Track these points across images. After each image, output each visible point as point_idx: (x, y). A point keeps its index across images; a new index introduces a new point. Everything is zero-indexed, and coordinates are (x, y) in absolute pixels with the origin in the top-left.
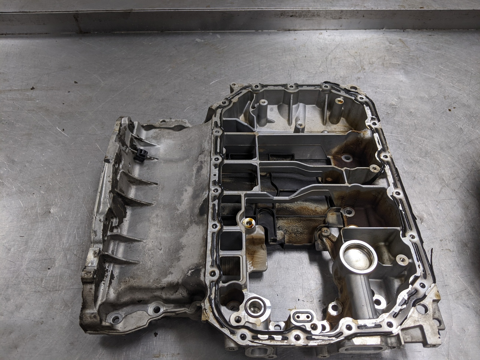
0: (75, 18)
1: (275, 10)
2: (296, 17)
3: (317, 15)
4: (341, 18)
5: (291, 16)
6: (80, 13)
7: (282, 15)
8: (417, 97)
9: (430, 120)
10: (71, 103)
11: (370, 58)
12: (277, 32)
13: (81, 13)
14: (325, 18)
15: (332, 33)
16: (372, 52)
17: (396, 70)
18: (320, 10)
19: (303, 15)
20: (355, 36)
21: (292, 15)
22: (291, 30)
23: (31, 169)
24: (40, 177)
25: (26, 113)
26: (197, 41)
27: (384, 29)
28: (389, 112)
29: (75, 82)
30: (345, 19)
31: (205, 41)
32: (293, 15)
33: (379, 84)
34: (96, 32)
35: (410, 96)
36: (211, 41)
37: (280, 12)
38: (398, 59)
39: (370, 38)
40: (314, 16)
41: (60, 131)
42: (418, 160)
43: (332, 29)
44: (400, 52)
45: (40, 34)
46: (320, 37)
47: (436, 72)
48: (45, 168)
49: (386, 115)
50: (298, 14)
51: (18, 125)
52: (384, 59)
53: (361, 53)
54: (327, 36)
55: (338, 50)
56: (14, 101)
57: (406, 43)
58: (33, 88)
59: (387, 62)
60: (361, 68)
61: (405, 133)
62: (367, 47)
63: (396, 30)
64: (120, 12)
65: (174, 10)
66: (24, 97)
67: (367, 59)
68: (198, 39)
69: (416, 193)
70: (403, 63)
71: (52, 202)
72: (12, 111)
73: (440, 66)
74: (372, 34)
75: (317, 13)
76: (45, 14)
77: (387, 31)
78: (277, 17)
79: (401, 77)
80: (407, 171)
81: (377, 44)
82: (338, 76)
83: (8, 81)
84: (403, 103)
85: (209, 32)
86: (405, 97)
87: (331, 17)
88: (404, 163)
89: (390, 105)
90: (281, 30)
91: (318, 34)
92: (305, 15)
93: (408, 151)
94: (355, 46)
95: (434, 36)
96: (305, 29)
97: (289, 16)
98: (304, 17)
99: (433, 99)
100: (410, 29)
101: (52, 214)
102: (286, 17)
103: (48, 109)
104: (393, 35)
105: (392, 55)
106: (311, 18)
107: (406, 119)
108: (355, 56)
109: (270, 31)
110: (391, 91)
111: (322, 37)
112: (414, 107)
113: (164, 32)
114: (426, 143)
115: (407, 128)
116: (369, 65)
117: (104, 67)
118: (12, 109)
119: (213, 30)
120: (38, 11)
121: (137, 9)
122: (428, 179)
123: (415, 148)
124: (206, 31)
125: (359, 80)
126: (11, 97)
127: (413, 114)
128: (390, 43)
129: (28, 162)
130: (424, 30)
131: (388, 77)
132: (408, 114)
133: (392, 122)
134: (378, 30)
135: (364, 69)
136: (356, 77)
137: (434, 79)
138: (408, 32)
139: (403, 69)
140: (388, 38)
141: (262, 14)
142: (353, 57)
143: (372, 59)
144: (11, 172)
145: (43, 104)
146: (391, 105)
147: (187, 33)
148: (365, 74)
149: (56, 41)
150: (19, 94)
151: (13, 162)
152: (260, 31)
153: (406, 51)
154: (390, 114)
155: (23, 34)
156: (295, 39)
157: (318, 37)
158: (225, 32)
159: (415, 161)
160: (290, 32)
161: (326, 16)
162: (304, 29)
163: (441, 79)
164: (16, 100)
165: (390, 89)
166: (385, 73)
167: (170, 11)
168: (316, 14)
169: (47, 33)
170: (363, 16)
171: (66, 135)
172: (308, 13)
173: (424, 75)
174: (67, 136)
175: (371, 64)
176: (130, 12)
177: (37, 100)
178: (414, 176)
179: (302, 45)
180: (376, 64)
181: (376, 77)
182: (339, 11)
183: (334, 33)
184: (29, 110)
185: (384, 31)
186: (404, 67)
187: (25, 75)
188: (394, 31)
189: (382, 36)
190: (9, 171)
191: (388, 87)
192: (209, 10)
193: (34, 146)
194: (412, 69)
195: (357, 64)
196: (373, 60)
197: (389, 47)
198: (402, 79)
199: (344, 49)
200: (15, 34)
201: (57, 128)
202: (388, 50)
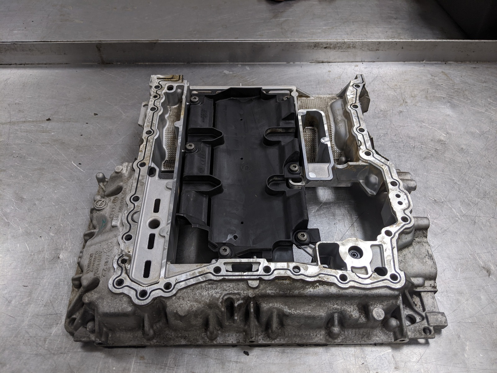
0: (97, 48)
1: (308, 42)
2: (331, 48)
3: (353, 46)
4: (379, 50)
5: (325, 48)
6: (103, 43)
7: (315, 47)
8: (467, 132)
9: (485, 157)
10: (89, 136)
11: (412, 91)
12: (310, 64)
13: (105, 43)
14: (361, 50)
15: (369, 65)
16: (413, 84)
17: (441, 104)
18: (356, 41)
19: (338, 47)
20: (393, 68)
21: (326, 46)
22: (325, 62)
23: (41, 207)
24: (50, 217)
25: (40, 145)
26: (225, 73)
27: (424, 61)
28: (438, 148)
29: (94, 113)
30: (382, 50)
31: (234, 73)
32: (328, 47)
33: (424, 118)
34: (119, 63)
35: (459, 132)
36: (240, 73)
37: (313, 44)
38: (442, 92)
39: (410, 70)
40: (349, 47)
41: (76, 165)
42: (477, 202)
43: (369, 61)
44: (443, 84)
45: (60, 64)
46: (356, 69)
47: (485, 106)
48: (57, 207)
49: (435, 151)
50: (332, 46)
51: (30, 159)
52: (427, 92)
53: (401, 86)
54: (364, 69)
55: (376, 83)
56: (28, 133)
57: (449, 76)
58: (49, 120)
59: (431, 95)
60: (402, 101)
61: (458, 171)
62: (407, 80)
63: (437, 62)
64: (145, 43)
65: (202, 41)
66: (39, 129)
67: (409, 92)
68: (226, 71)
69: (479, 240)
70: (448, 96)
71: (62, 246)
72: (25, 144)
73: (489, 100)
74: (412, 67)
75: (353, 44)
76: (67, 43)
77: (428, 64)
78: (310, 49)
79: (448, 111)
80: (466, 215)
81: (418, 76)
82: (379, 109)
83: (23, 112)
84: (453, 139)
85: (238, 64)
86: (454, 132)
87: (367, 49)
88: (461, 205)
89: (438, 141)
90: (314, 62)
91: (354, 66)
92: (340, 46)
93: (464, 191)
94: (394, 79)
95: (479, 69)
96: (340, 61)
97: (323, 48)
98: (339, 49)
99: (485, 135)
100: (453, 61)
101: (61, 260)
102: (319, 48)
103: (63, 142)
104: (435, 67)
105: (436, 88)
106: (346, 49)
107: (457, 156)
108: (395, 88)
109: (302, 63)
110: (437, 125)
111: (358, 69)
112: (465, 143)
113: (191, 63)
114: (483, 183)
115: (460, 166)
116: (412, 98)
117: (125, 99)
118: (25, 142)
119: (242, 62)
120: (59, 41)
121: (163, 39)
122: (490, 223)
123: (471, 188)
124: (234, 63)
125: (401, 113)
126: (25, 128)
127: (465, 151)
128: (432, 76)
129: (38, 200)
130: (468, 62)
131: (433, 111)
132: (459, 150)
133: (442, 159)
134: (418, 62)
135: (406, 102)
136: (398, 111)
137: (484, 113)
138: (450, 64)
139: (449, 102)
140: (429, 71)
141: (295, 46)
142: (393, 90)
143: (414, 91)
144: (18, 211)
145: (58, 136)
146: (440, 141)
147: (215, 64)
148: (407, 107)
149: (77, 71)
150: (34, 126)
151: (22, 199)
152: (292, 63)
153: (450, 84)
154: (440, 150)
155: (42, 64)
156: (330, 71)
157: (353, 69)
158: (255, 64)
159: (473, 203)
160: (324, 64)
161: (362, 48)
162: (338, 61)
163: (492, 113)
164: (30, 132)
165: (436, 124)
166: (429, 107)
167: (197, 41)
168: (351, 45)
169: (67, 64)
170: (402, 48)
171: (81, 170)
172: (343, 45)
173: (473, 109)
174: (82, 172)
175: (414, 97)
176: (155, 43)
177: (52, 132)
178: (474, 220)
179: (337, 77)
180: (419, 97)
181: (420, 111)
182: (377, 43)
183: (371, 65)
184: (42, 143)
185: (425, 63)
186: (450, 101)
187: (42, 106)
188: (435, 64)
189: (422, 68)
190: (16, 209)
191: (434, 121)
192: (238, 41)
193: (46, 182)
194: (458, 102)
195: (398, 97)
196: (415, 93)
197: (431, 79)
198: (448, 113)
199: (383, 81)
200: (34, 64)
201: (73, 162)
202: (431, 82)
